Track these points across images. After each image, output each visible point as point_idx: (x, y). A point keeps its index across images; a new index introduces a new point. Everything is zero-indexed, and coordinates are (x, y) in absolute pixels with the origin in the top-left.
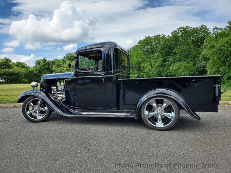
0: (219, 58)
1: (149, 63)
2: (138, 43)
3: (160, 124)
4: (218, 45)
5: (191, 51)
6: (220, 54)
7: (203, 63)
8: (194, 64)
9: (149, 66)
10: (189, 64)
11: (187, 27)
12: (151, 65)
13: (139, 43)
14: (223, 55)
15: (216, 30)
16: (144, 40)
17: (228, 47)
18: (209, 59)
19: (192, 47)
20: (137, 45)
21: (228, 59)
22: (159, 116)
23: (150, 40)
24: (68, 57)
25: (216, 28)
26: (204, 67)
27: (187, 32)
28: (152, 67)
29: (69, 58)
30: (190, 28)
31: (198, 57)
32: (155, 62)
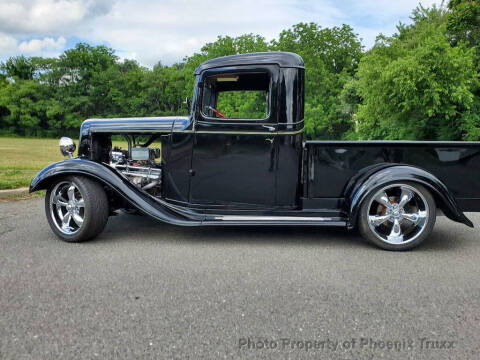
0: (386, 100)
1: (229, 101)
2: (202, 50)
3: (395, 238)
4: (388, 73)
5: (321, 79)
6: (390, 92)
7: (345, 109)
8: (326, 110)
9: (228, 108)
10: (314, 109)
11: (313, 26)
12: (233, 105)
13: (204, 49)
14: (396, 95)
15: (380, 41)
16: (216, 44)
17: (405, 80)
18: (360, 100)
19: (324, 71)
20: (201, 53)
21: (404, 104)
22: (396, 222)
23: (230, 45)
24: (13, 66)
25: (382, 37)
26: (348, 117)
27: (312, 36)
28: (237, 111)
29: (16, 71)
30: (320, 30)
31: (335, 94)
32: (243, 98)
